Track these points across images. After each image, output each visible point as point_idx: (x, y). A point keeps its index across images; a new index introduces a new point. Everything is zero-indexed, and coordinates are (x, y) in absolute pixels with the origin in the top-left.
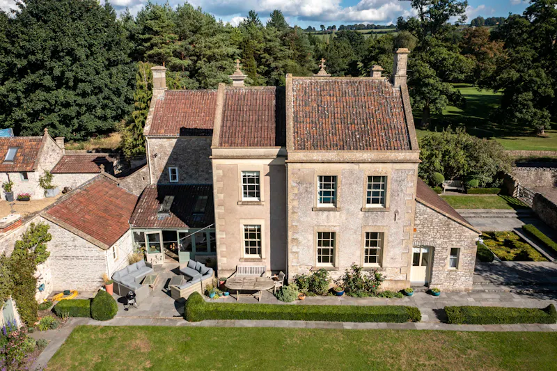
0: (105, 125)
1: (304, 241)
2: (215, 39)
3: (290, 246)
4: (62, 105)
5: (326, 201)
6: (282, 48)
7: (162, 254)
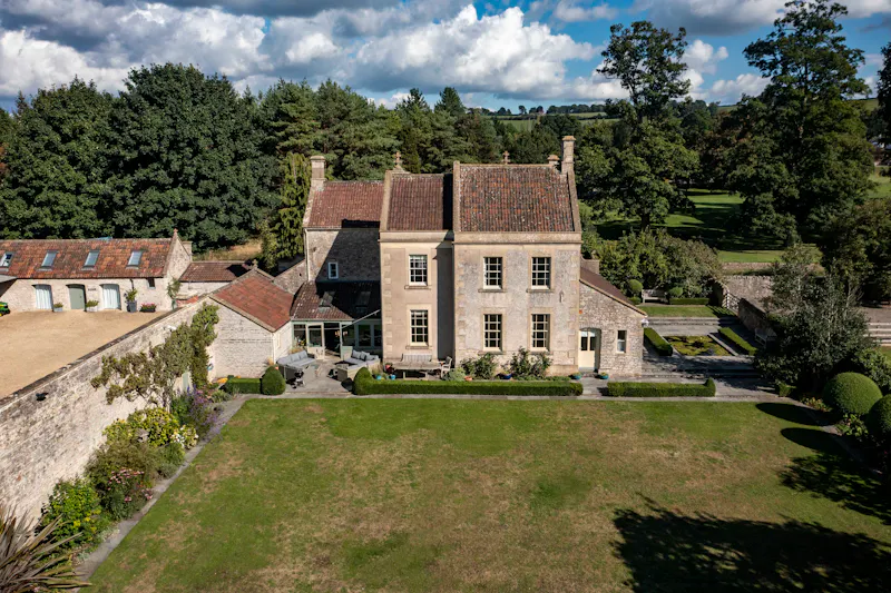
0: (230, 235)
1: (471, 324)
2: (367, 127)
3: (457, 329)
4: (179, 208)
5: (493, 283)
6: (456, 139)
7: (322, 349)
